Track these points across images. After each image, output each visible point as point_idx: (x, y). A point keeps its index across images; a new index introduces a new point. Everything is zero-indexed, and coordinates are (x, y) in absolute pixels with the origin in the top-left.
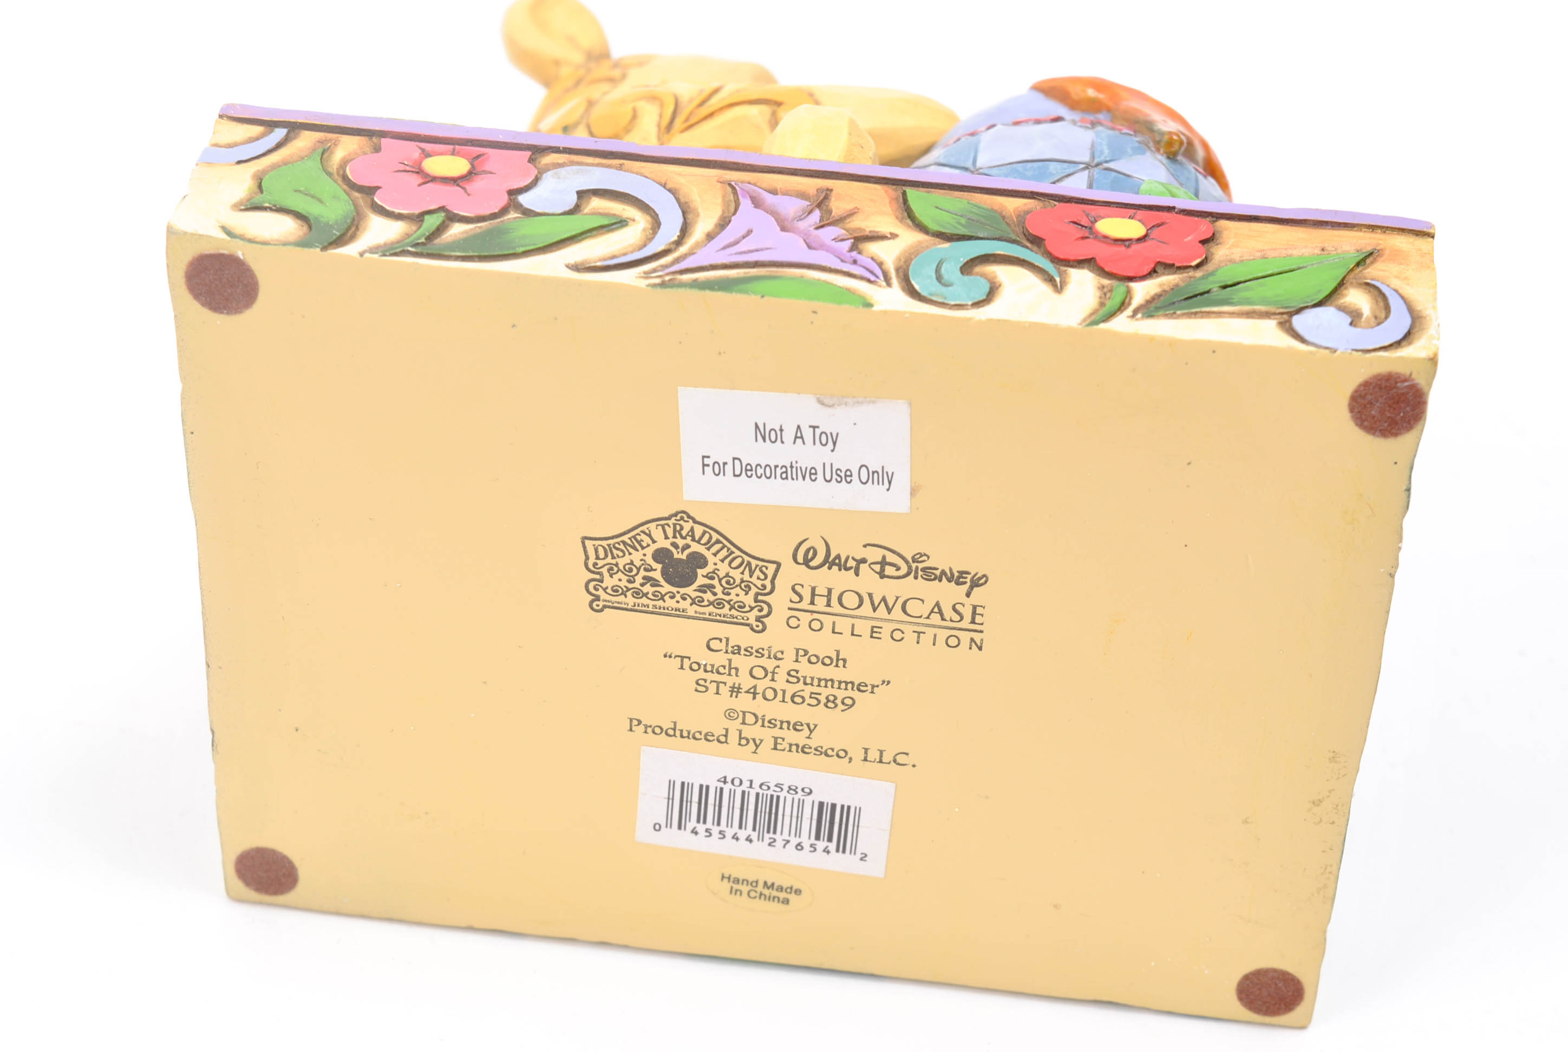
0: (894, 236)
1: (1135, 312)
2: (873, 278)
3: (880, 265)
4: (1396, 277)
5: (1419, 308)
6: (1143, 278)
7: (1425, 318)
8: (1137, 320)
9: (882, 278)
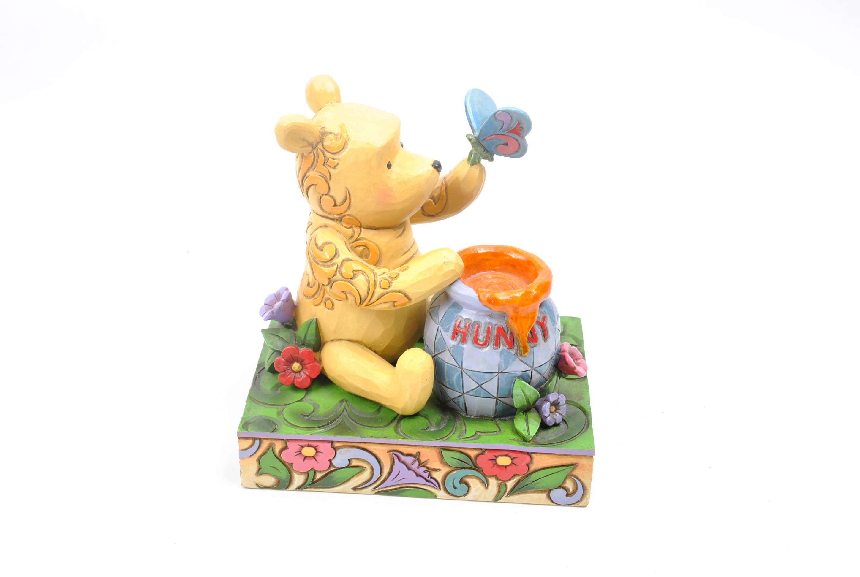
0: (439, 470)
1: (508, 494)
2: (436, 487)
3: (436, 481)
4: (581, 476)
5: (586, 486)
6: (510, 480)
7: (587, 490)
8: (509, 497)
9: (438, 487)
